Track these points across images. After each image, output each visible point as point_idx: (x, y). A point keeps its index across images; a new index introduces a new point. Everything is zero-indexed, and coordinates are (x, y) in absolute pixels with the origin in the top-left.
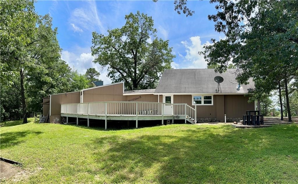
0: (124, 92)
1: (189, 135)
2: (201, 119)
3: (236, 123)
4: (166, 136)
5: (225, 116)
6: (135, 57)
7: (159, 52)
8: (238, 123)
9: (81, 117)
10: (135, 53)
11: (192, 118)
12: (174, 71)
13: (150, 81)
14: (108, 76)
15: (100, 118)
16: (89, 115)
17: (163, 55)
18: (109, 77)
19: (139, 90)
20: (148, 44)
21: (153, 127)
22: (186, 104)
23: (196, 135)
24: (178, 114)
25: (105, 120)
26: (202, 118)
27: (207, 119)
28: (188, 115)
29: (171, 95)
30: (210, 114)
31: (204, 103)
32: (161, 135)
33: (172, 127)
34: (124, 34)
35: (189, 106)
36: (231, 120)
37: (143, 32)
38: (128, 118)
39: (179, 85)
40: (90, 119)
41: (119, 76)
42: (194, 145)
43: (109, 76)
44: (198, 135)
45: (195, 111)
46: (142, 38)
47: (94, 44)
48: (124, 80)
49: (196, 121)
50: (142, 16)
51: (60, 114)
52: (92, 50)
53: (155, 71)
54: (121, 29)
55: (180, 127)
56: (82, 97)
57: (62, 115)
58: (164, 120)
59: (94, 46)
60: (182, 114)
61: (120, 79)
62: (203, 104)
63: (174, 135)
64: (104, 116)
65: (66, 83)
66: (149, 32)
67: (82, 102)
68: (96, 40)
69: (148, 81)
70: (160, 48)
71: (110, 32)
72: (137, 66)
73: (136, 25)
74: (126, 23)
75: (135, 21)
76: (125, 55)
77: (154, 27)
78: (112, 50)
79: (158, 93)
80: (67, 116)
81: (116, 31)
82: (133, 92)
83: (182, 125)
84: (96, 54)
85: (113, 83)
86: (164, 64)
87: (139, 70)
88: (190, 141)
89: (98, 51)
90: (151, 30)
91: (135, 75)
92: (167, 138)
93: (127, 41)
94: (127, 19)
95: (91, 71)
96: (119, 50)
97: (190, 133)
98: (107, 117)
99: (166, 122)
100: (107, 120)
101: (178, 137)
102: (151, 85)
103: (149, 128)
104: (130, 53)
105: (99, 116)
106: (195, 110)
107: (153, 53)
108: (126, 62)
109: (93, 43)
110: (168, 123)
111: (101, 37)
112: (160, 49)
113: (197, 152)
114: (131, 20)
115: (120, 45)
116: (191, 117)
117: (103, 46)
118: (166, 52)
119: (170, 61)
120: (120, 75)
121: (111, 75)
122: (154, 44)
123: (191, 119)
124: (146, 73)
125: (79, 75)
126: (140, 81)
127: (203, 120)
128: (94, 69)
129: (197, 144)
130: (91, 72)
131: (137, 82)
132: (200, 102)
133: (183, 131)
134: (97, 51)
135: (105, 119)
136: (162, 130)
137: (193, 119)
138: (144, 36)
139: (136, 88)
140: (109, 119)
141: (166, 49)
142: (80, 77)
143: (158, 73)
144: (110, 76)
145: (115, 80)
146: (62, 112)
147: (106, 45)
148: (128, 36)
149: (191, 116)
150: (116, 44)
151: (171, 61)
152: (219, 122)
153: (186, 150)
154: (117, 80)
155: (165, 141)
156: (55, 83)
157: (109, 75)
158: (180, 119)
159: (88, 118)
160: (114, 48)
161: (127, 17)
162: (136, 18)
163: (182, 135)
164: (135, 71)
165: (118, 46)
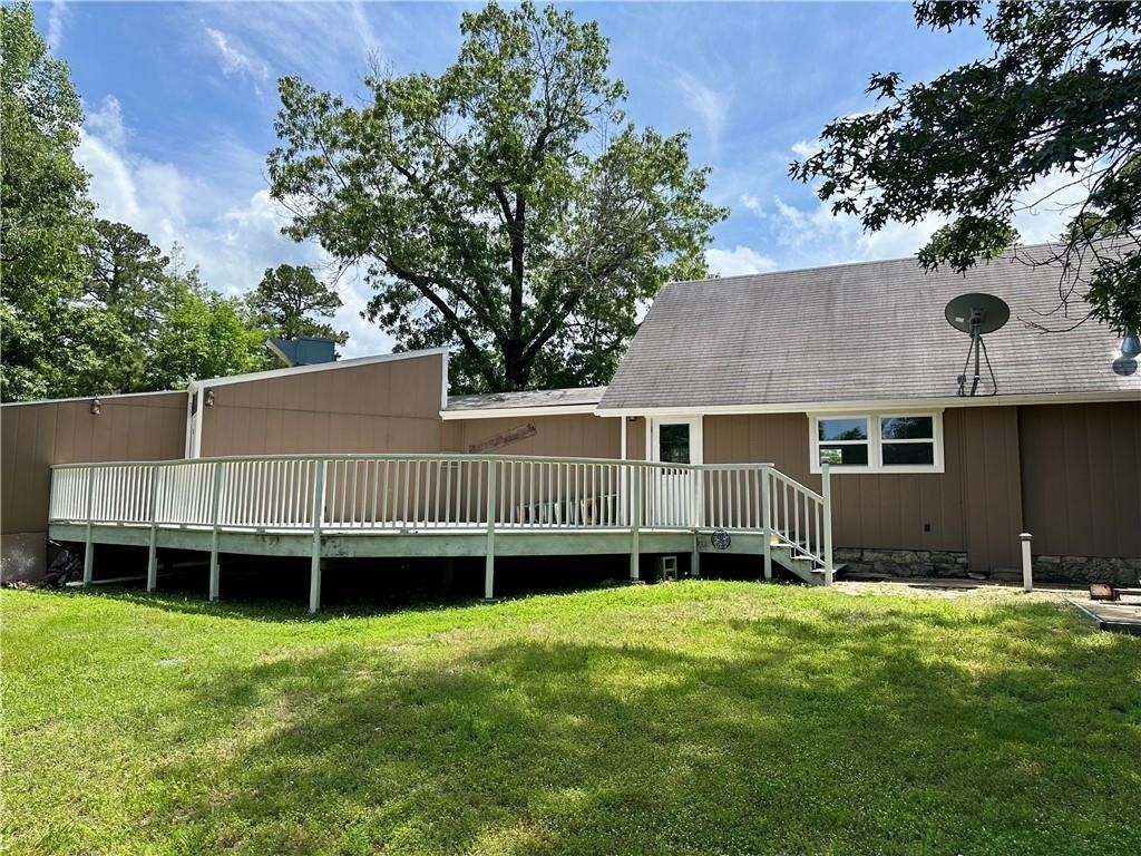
0: (444, 404)
1: (764, 656)
2: (868, 556)
3: (1113, 598)
4: (626, 651)
5: (1026, 546)
6: (514, 226)
7: (640, 196)
8: (1124, 598)
9: (174, 544)
10: (513, 206)
11: (804, 546)
12: (711, 291)
13: (594, 345)
14: (368, 316)
15: (283, 550)
16: (220, 533)
17: (658, 210)
18: (377, 319)
19: (531, 393)
20: (582, 161)
21: (576, 595)
22: (768, 469)
23: (805, 658)
24: (726, 524)
25: (309, 560)
26: (874, 550)
27: (909, 557)
28: (781, 527)
29: (691, 416)
30: (928, 528)
31: (886, 461)
32: (603, 643)
33: (681, 599)
34: (454, 105)
35: (787, 480)
36: (1075, 570)
37: (560, 102)
38: (441, 542)
39: (734, 361)
40: (223, 557)
41: (432, 320)
42: (767, 721)
43: (374, 314)
44: (820, 658)
45: (821, 506)
46: (549, 129)
47: (286, 138)
48: (455, 336)
49: (830, 569)
50: (549, 19)
51: (45, 524)
52: (273, 171)
53: (622, 292)
54: (438, 78)
55: (727, 599)
56: (196, 423)
57: (56, 535)
58: (643, 557)
59: (291, 152)
60: (744, 525)
61: (437, 335)
62: (875, 464)
63: (677, 647)
64: (305, 536)
65: (112, 339)
66: (588, 100)
67: (197, 456)
68: (301, 120)
69: (584, 348)
70: (645, 177)
71: (379, 87)
72: (526, 272)
73: (519, 62)
74: (464, 51)
75: (515, 43)
76: (460, 212)
77: (610, 75)
78: (387, 182)
79: (618, 407)
80: (88, 539)
81: (413, 85)
82: (500, 404)
83: (745, 585)
84: (297, 190)
85: (397, 349)
86: (665, 260)
87: (537, 290)
88: (752, 697)
89: (309, 180)
90: (595, 92)
91: (515, 315)
92: (625, 662)
93: (471, 144)
94: (469, 33)
95: (288, 279)
96: (430, 184)
97: (774, 641)
98: (324, 539)
99: (652, 569)
100: (323, 560)
101: (691, 661)
102: (597, 368)
103: (553, 598)
104: (492, 204)
105: (277, 537)
106: (825, 499)
107: (608, 205)
108: (467, 248)
109: (280, 135)
110: (665, 570)
111: (324, 107)
112: (646, 183)
113: (770, 773)
114: (492, 40)
115: (439, 163)
116: (797, 544)
117: (338, 157)
118: (677, 191)
119: (696, 237)
120: (432, 311)
121: (387, 309)
122: (616, 161)
123: (799, 553)
124: (569, 307)
125: (209, 299)
126: (538, 346)
127: (884, 563)
128: (305, 274)
129: (789, 718)
130: (288, 285)
131: (526, 350)
132: (856, 455)
133: (736, 625)
134: (305, 177)
135: (314, 553)
136: (623, 610)
137: (810, 557)
138: (564, 119)
139: (518, 383)
140: (332, 551)
141: (675, 181)
142: (215, 308)
143: (637, 301)
144: (380, 314)
145: (407, 337)
146: (57, 513)
147: (357, 155)
148: (477, 116)
149: (802, 538)
150: (414, 154)
151: (703, 240)
152: (989, 577)
153: (711, 754)
154: (422, 337)
155: (612, 686)
156: (34, 336)
157: (374, 307)
158: (735, 549)
159: (212, 547)
160: (407, 174)
161: (472, 25)
162: (516, 31)
163: (720, 648)
164: (516, 298)
165: (426, 165)
